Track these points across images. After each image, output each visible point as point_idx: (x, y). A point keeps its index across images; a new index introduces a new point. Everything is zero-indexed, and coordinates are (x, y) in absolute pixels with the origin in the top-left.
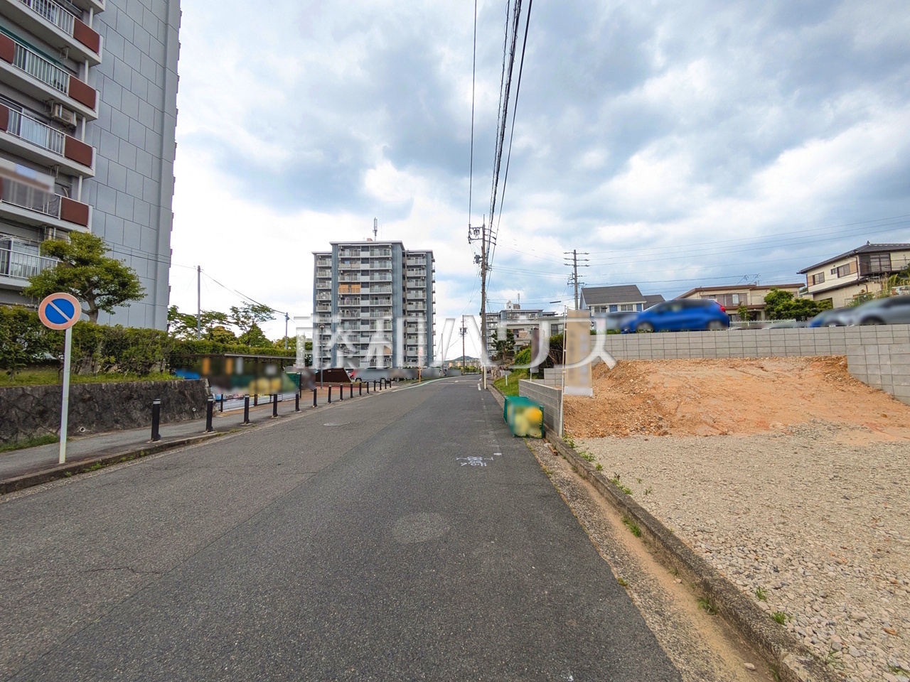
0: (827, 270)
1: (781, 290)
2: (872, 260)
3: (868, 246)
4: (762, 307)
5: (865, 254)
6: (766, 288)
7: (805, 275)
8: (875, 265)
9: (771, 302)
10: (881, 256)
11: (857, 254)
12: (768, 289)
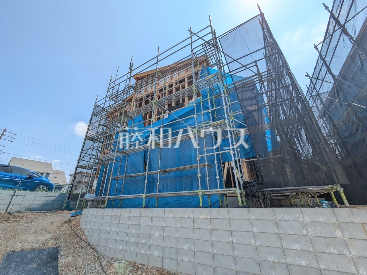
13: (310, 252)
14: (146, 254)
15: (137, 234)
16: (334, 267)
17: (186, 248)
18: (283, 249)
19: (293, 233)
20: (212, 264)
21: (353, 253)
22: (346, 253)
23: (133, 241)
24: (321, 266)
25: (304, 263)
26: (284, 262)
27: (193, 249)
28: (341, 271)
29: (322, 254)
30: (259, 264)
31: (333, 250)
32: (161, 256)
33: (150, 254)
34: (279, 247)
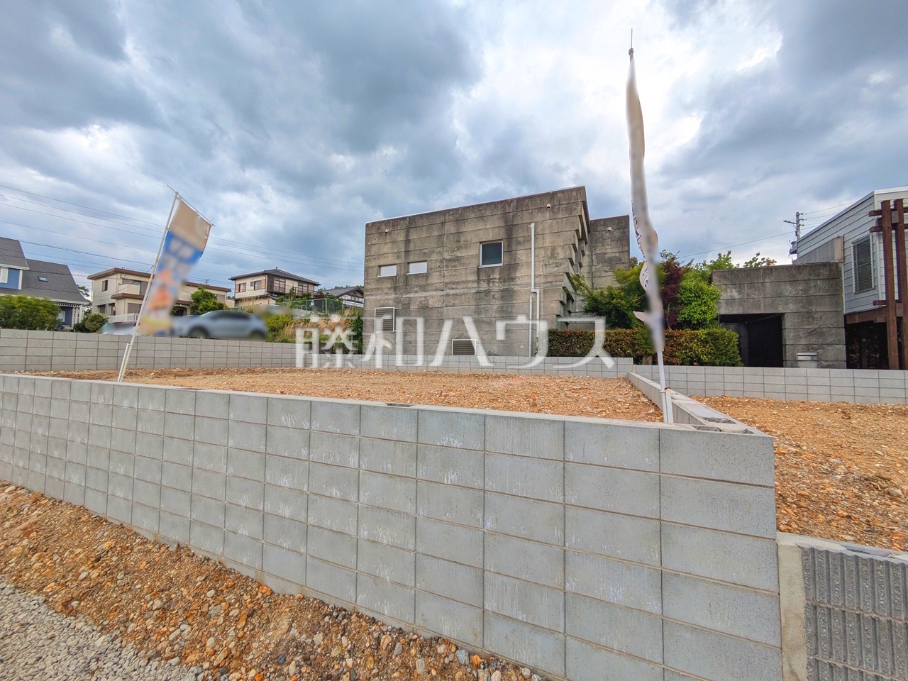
0: (248, 281)
1: (207, 290)
2: (275, 282)
3: (276, 270)
4: (188, 304)
5: (272, 275)
6: (194, 285)
7: (234, 282)
8: (277, 284)
9: (197, 299)
10: (281, 280)
11: (266, 274)
12: (196, 287)
13: (302, 492)
14: (60, 480)
15: (45, 436)
16: (327, 523)
17: (121, 471)
18: (265, 485)
19: (286, 455)
20: (156, 505)
21: (361, 500)
22: (353, 498)
23: (39, 452)
24: (311, 520)
25: (287, 512)
26: (261, 508)
27: (131, 475)
28: (335, 529)
29: (317, 497)
30: (225, 510)
31: (335, 492)
32: (83, 484)
33: (67, 479)
34: (260, 480)
